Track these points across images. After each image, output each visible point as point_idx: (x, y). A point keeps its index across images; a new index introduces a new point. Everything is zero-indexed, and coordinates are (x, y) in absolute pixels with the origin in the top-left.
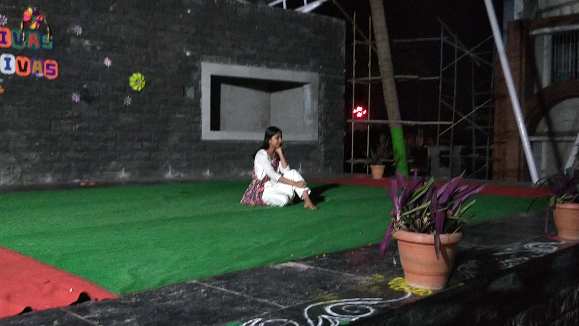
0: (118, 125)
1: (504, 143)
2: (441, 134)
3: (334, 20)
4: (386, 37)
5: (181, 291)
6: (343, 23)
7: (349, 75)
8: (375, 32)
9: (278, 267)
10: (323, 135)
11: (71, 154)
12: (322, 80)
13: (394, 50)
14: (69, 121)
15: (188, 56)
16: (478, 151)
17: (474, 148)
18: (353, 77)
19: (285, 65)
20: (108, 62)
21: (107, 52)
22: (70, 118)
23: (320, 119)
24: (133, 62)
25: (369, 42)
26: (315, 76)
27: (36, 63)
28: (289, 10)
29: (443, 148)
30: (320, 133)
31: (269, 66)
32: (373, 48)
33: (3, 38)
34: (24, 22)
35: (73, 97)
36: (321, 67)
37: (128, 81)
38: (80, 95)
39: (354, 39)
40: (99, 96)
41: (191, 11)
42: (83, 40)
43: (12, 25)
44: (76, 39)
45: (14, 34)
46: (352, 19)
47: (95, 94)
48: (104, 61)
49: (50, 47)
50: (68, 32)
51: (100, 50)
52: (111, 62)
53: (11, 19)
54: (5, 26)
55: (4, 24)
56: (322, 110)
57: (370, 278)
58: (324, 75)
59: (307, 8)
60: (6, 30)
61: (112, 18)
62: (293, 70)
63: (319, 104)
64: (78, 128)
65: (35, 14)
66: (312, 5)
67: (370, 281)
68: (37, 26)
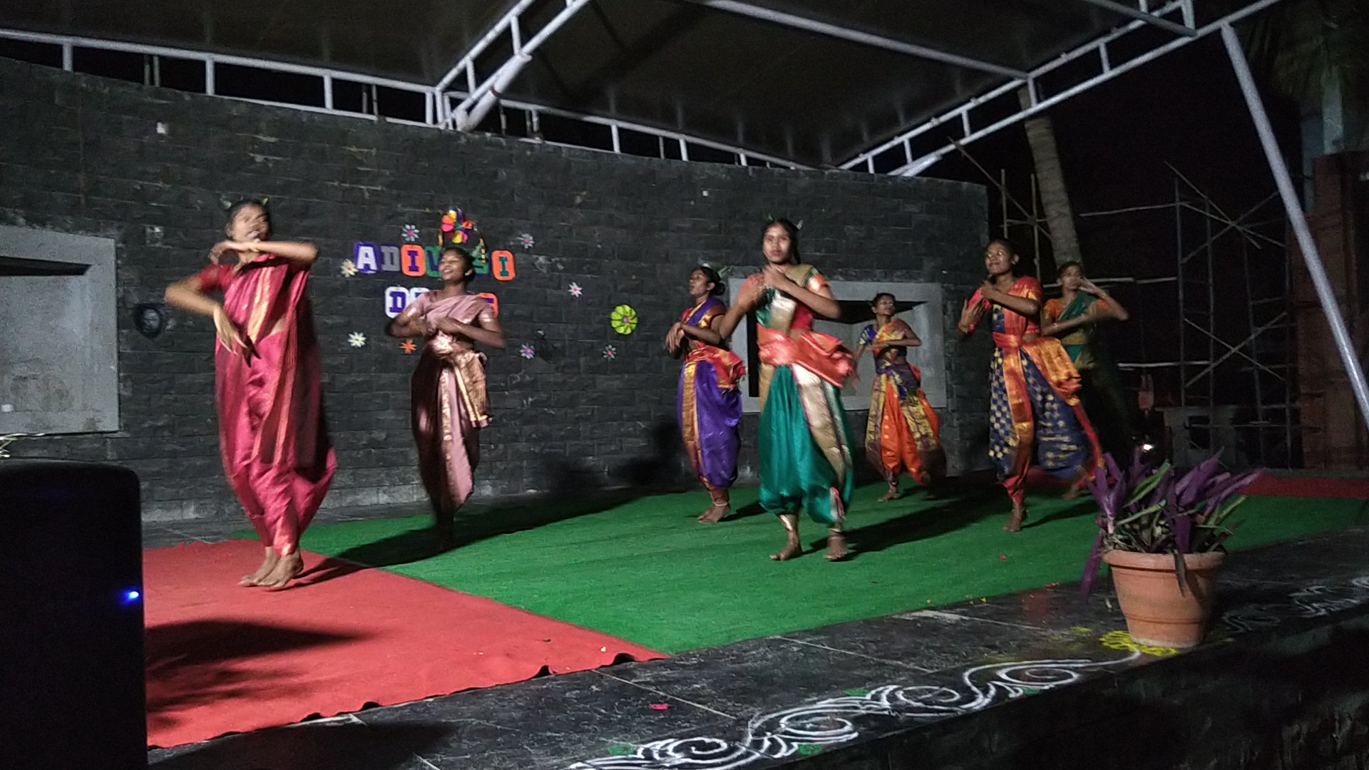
0: (595, 395)
1: (1319, 396)
2: (1188, 384)
3: (965, 184)
4: (1066, 210)
5: (761, 650)
6: (983, 189)
8: (1043, 201)
9: (908, 617)
10: (955, 397)
11: (522, 446)
12: (948, 295)
13: (1083, 231)
14: (517, 392)
16: (1269, 415)
17: (1261, 408)
19: (878, 272)
20: (576, 290)
21: (573, 273)
22: (519, 386)
23: (948, 367)
24: (616, 287)
25: (1033, 220)
26: (934, 289)
28: (881, 175)
29: (1195, 411)
30: (949, 393)
31: (848, 278)
32: (1043, 231)
33: (413, 261)
34: (444, 233)
35: (522, 351)
36: (944, 272)
37: (610, 320)
38: (532, 347)
39: (1005, 216)
40: (563, 347)
41: (710, 193)
42: (535, 256)
43: (426, 240)
44: (524, 256)
45: (430, 253)
46: (999, 181)
47: (557, 345)
48: (570, 288)
49: (485, 271)
50: (512, 243)
51: (564, 271)
52: (580, 289)
53: (424, 231)
54: (417, 243)
55: (413, 240)
56: (952, 350)
57: (1067, 633)
58: (952, 287)
59: (913, 169)
60: (417, 248)
61: (580, 215)
62: (892, 281)
63: (945, 340)
64: (532, 402)
65: (460, 219)
66: (921, 162)
67: (1068, 636)
68: (463, 238)
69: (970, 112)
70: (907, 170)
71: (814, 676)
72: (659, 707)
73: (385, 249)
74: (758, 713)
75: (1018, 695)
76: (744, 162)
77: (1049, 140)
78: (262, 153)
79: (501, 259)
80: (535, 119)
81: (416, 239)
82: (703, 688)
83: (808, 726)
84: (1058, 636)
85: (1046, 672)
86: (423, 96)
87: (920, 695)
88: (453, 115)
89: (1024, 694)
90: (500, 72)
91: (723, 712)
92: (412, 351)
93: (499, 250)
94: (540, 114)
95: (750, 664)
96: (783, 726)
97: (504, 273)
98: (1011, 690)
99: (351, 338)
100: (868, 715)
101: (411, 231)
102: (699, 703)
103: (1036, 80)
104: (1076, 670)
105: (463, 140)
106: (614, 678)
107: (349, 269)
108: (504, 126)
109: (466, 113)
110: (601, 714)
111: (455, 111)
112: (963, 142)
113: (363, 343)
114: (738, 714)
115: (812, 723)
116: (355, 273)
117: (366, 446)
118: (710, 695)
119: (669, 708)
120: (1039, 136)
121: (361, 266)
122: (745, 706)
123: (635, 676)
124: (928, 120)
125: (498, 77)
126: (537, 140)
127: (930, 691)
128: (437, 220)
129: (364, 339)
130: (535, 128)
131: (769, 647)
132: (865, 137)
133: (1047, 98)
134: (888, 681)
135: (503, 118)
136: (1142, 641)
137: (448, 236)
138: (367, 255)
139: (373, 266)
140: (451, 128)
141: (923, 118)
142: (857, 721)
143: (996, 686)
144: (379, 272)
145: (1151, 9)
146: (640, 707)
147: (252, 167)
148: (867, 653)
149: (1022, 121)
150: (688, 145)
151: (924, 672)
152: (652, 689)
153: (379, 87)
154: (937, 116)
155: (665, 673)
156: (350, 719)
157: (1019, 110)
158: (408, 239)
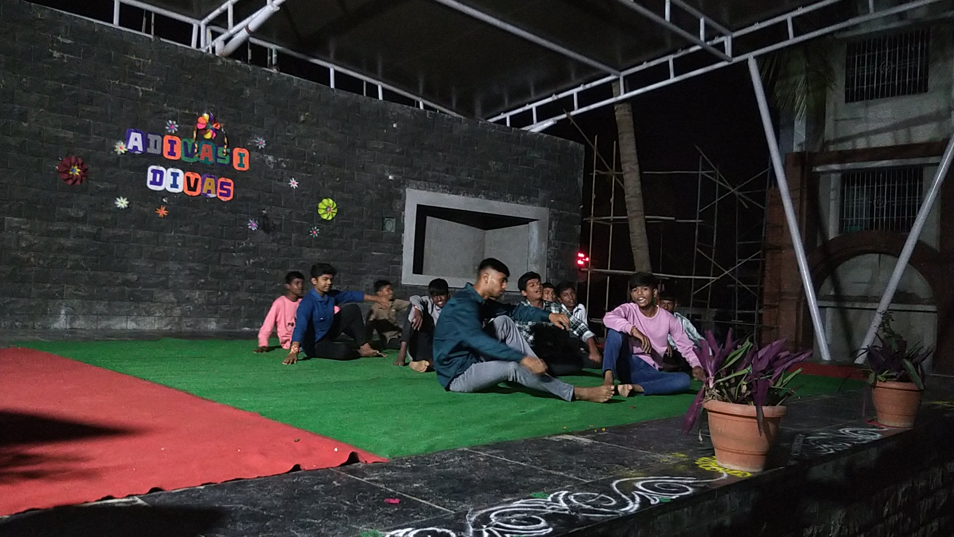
0: (300, 263)
2: (695, 293)
3: (571, 142)
4: (636, 167)
6: (582, 147)
7: (586, 212)
8: (621, 160)
11: (242, 295)
12: (553, 217)
13: (645, 182)
14: (242, 254)
15: (391, 180)
16: (743, 317)
17: (738, 312)
18: (591, 214)
19: (509, 196)
20: (294, 184)
21: (292, 172)
22: (243, 250)
24: (324, 184)
25: (613, 172)
26: (544, 212)
27: (208, 180)
28: (515, 129)
31: (488, 197)
32: (618, 180)
33: (172, 148)
34: (198, 130)
35: (249, 224)
36: (552, 201)
37: (317, 208)
38: (257, 222)
39: (595, 168)
40: (281, 225)
41: (398, 126)
42: (266, 155)
43: (183, 133)
44: (258, 154)
45: (185, 144)
46: (593, 144)
47: (277, 223)
48: (290, 182)
49: (227, 162)
50: (249, 144)
51: (285, 169)
52: (297, 183)
53: (183, 126)
54: (175, 134)
55: (173, 132)
56: (552, 253)
57: (671, 457)
58: (556, 211)
59: (537, 127)
60: (176, 139)
61: (302, 129)
62: (517, 203)
63: (548, 248)
64: (253, 263)
65: (212, 121)
66: (543, 124)
67: (673, 459)
68: (212, 136)
69: (579, 93)
70: (532, 128)
71: (502, 481)
72: (392, 501)
73: (150, 136)
74: (471, 509)
75: (657, 502)
76: (422, 107)
77: (629, 119)
78: (59, 51)
79: (240, 154)
80: (274, 56)
81: (175, 132)
82: (422, 487)
83: (513, 521)
84: (666, 459)
85: (668, 486)
86: (191, 26)
87: (587, 500)
88: (213, 44)
89: (660, 502)
90: (254, 16)
91: (443, 507)
92: (164, 215)
93: (239, 147)
94: (278, 52)
95: (451, 469)
96: (493, 520)
97: (241, 165)
98: (652, 499)
99: (118, 201)
100: (554, 513)
101: (173, 126)
102: (422, 499)
103: (625, 78)
104: (688, 484)
105: (219, 63)
106: (349, 476)
107: (121, 148)
108: (249, 57)
109: (223, 42)
110: (347, 505)
111: (215, 41)
112: (573, 113)
113: (126, 206)
114: (456, 509)
115: (515, 518)
116: (125, 151)
117: (119, 285)
118: (428, 493)
119: (400, 502)
120: (623, 116)
121: (130, 147)
122: (459, 503)
123: (366, 475)
124: (551, 96)
125: (252, 19)
126: (274, 71)
127: (594, 497)
128: (194, 119)
129: (127, 202)
130: (274, 62)
131: (462, 457)
132: (506, 101)
133: (631, 90)
134: (559, 488)
135: (249, 51)
136: (726, 465)
137: (201, 133)
138: (136, 139)
139: (140, 148)
140: (211, 52)
141: (549, 93)
142: (548, 517)
143: (639, 495)
144: (144, 153)
145: (706, 40)
146: (376, 500)
147: (49, 60)
148: (535, 465)
149: (613, 104)
150: (384, 90)
151: (582, 481)
152: (382, 486)
153: (157, 15)
154: (557, 94)
155: (388, 473)
156: (137, 501)
157: (612, 97)
158: (169, 131)
